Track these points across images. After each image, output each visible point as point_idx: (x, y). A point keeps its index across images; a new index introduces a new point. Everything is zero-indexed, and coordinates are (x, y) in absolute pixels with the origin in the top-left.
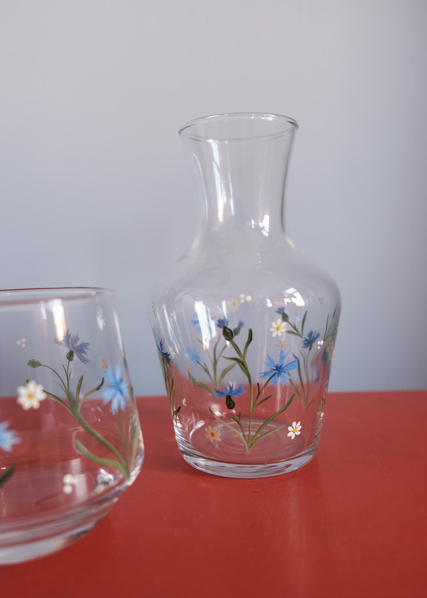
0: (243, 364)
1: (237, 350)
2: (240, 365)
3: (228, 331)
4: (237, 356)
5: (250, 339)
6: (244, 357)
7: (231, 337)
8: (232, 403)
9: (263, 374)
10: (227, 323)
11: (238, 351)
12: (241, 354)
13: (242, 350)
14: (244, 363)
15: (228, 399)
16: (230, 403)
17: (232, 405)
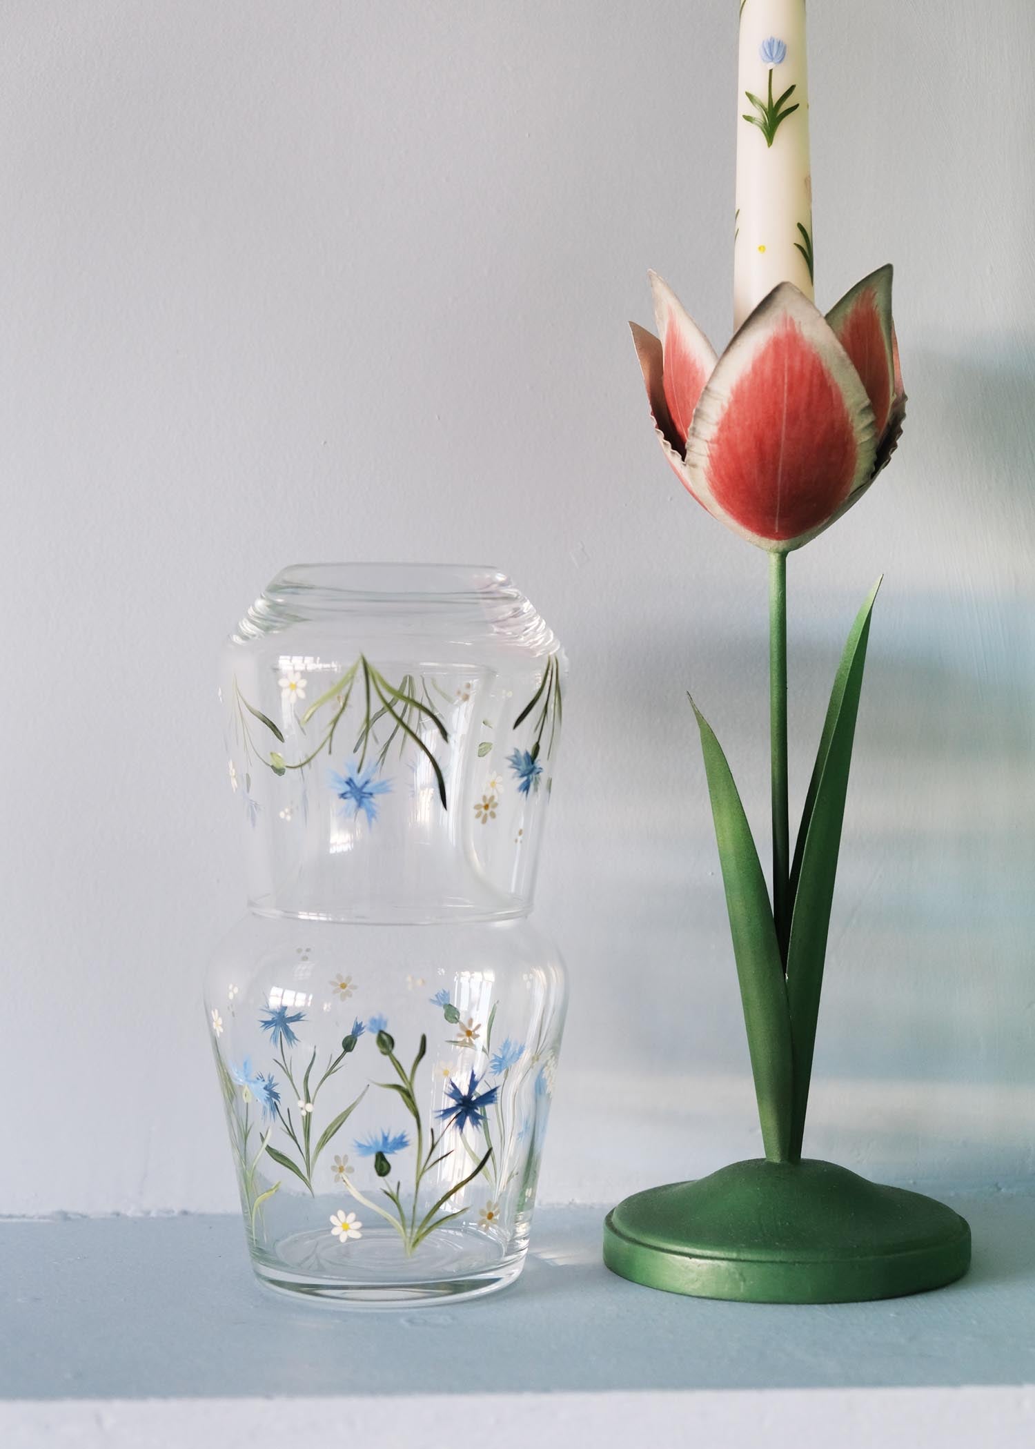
0: (408, 1095)
1: (401, 1071)
2: (403, 1097)
3: (385, 1037)
4: (400, 1082)
5: (423, 1051)
6: (410, 1084)
7: (390, 1048)
8: (385, 1164)
9: (442, 1113)
10: (385, 1023)
11: (402, 1074)
12: (406, 1078)
13: (408, 1072)
14: (411, 1095)
15: (379, 1158)
16: (382, 1165)
17: (385, 1170)
